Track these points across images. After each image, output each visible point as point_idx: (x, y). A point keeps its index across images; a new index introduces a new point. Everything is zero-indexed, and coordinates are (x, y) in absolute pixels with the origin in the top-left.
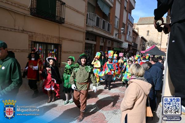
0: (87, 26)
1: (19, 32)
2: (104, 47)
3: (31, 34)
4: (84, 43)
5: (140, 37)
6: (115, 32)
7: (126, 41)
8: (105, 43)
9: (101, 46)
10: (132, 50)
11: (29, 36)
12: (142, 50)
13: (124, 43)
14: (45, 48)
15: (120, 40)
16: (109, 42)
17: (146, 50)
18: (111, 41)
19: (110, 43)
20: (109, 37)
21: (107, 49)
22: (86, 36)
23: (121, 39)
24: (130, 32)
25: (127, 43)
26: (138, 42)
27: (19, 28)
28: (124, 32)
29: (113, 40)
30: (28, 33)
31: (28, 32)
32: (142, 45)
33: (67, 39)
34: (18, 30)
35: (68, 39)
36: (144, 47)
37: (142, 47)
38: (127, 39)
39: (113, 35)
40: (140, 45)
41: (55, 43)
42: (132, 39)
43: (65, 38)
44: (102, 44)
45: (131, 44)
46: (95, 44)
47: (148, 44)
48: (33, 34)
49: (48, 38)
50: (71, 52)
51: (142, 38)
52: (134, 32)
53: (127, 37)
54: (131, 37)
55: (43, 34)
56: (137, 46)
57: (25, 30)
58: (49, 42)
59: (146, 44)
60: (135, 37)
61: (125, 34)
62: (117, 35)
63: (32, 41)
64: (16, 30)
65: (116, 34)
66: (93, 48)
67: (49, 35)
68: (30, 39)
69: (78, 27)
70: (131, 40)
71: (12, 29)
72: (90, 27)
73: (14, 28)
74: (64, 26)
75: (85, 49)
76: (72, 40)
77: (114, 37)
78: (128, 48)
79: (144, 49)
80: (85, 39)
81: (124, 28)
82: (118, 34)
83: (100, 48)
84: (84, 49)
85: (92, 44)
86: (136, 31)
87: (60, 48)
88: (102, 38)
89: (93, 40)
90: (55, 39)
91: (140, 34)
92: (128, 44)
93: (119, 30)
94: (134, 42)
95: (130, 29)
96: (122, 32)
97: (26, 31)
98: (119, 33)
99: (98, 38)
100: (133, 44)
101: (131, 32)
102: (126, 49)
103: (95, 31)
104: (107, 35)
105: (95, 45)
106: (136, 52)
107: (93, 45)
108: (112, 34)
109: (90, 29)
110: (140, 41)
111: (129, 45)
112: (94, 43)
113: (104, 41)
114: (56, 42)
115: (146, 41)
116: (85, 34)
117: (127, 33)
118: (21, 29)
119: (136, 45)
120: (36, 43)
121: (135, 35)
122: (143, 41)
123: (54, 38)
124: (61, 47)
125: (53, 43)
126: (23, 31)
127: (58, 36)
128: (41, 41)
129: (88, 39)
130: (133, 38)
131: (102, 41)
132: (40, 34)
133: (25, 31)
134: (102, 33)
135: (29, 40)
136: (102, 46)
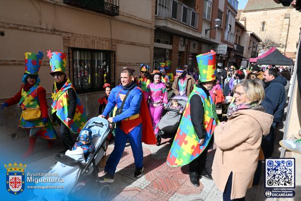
0: (157, 18)
1: (48, 33)
2: (186, 54)
3: (66, 35)
4: (152, 48)
5: (249, 33)
6: (205, 27)
7: (224, 42)
8: (187, 47)
9: (180, 52)
10: (234, 57)
11: (64, 39)
12: (252, 57)
13: (219, 45)
14: (90, 59)
15: (212, 40)
16: (194, 45)
17: (259, 56)
18: (197, 44)
19: (196, 46)
20: (194, 37)
21: (191, 57)
22: (155, 37)
23: (214, 38)
24: (230, 26)
25: (226, 46)
26: (245, 43)
27: (47, 26)
28: (220, 26)
29: (201, 41)
30: (62, 34)
31: (62, 32)
32: (251, 49)
33: (123, 41)
34: (47, 29)
35: (126, 42)
36: (255, 52)
37: (252, 51)
38: (226, 39)
39: (200, 32)
40: (249, 48)
41: (105, 49)
42: (235, 38)
43: (121, 41)
44: (183, 49)
45: (232, 47)
46: (171, 48)
47: (263, 46)
48: (70, 35)
49: (93, 42)
50: (132, 64)
51: (253, 35)
52: (238, 25)
53: (226, 34)
54: (232, 34)
55: (85, 35)
56: (243, 50)
57: (56, 29)
58: (96, 48)
59: (260, 47)
60: (239, 34)
61: (222, 29)
62: (209, 32)
63: (69, 48)
64: (43, 29)
65: (206, 31)
66: (167, 57)
67: (96, 37)
68: (66, 45)
69: (142, 21)
70: (232, 40)
71: (37, 28)
72: (161, 19)
73: (39, 26)
74: (118, 20)
75: (154, 58)
76: (133, 44)
77: (202, 35)
78: (226, 55)
79: (255, 55)
80: (153, 41)
81: (221, 19)
82: (210, 29)
83: (179, 56)
84: (152, 58)
85: (165, 49)
86: (242, 23)
87: (113, 57)
88: (182, 39)
89: (167, 43)
90: (104, 42)
91: (248, 28)
92: (228, 47)
93: (211, 23)
94: (238, 43)
95: (231, 21)
96: (217, 26)
97: (59, 31)
98: (212, 28)
99: (175, 38)
100: (235, 46)
101: (233, 25)
102: (223, 56)
103: (170, 26)
104: (191, 33)
105: (171, 51)
106: (242, 60)
107: (167, 51)
108: (199, 30)
109: (162, 24)
110: (249, 42)
111: (229, 49)
112: (169, 47)
113: (186, 43)
114: (106, 47)
115: (258, 40)
116: (153, 33)
117: (225, 28)
118: (50, 27)
119: (241, 49)
120: (74, 49)
121: (240, 30)
122: (255, 41)
123: (103, 40)
124: (115, 56)
125: (102, 49)
126: (54, 31)
127: (110, 37)
128: (83, 47)
129: (158, 41)
130: (237, 36)
131: (182, 43)
132: (80, 35)
133: (57, 31)
134: (183, 30)
135: (64, 46)
136: (183, 52)
